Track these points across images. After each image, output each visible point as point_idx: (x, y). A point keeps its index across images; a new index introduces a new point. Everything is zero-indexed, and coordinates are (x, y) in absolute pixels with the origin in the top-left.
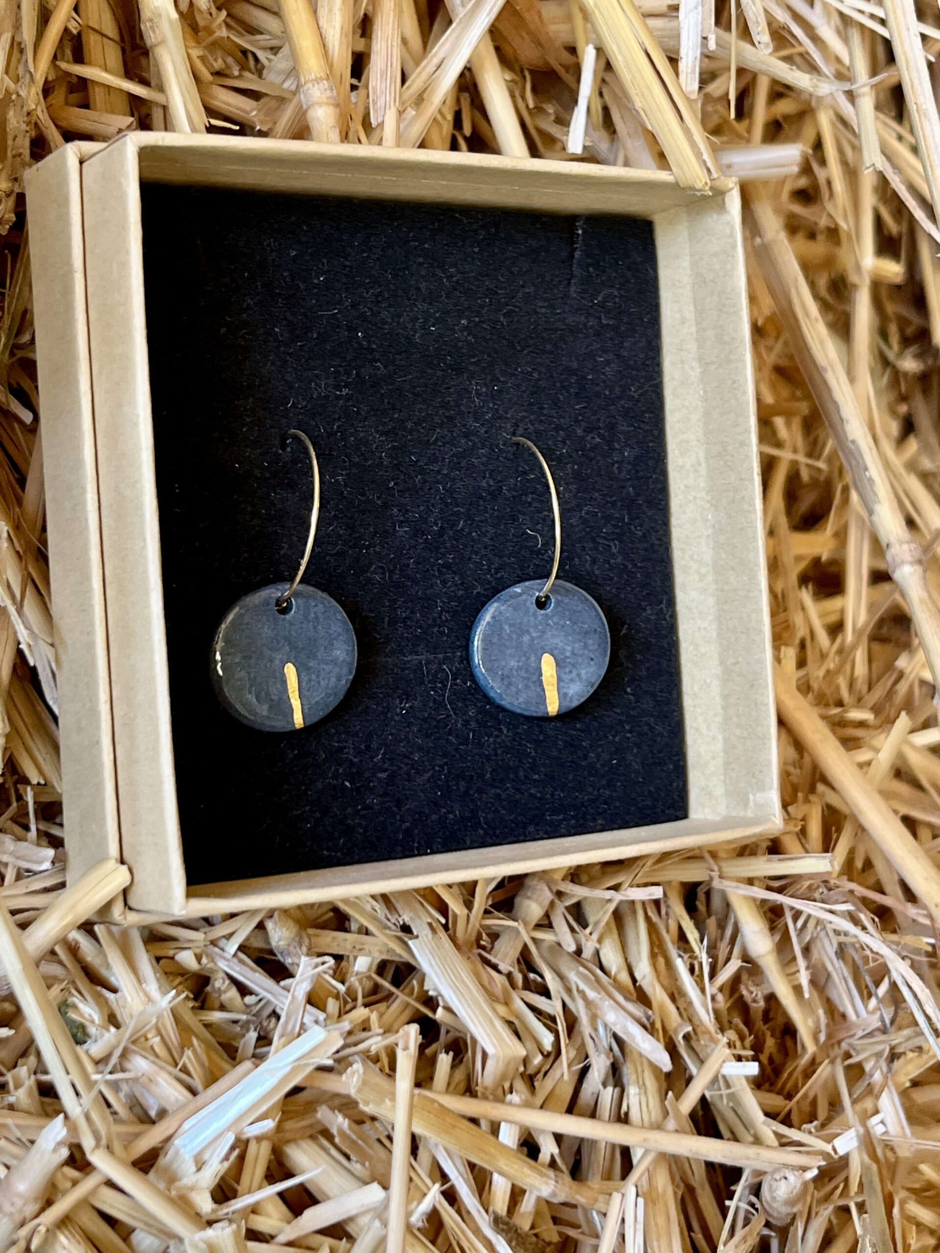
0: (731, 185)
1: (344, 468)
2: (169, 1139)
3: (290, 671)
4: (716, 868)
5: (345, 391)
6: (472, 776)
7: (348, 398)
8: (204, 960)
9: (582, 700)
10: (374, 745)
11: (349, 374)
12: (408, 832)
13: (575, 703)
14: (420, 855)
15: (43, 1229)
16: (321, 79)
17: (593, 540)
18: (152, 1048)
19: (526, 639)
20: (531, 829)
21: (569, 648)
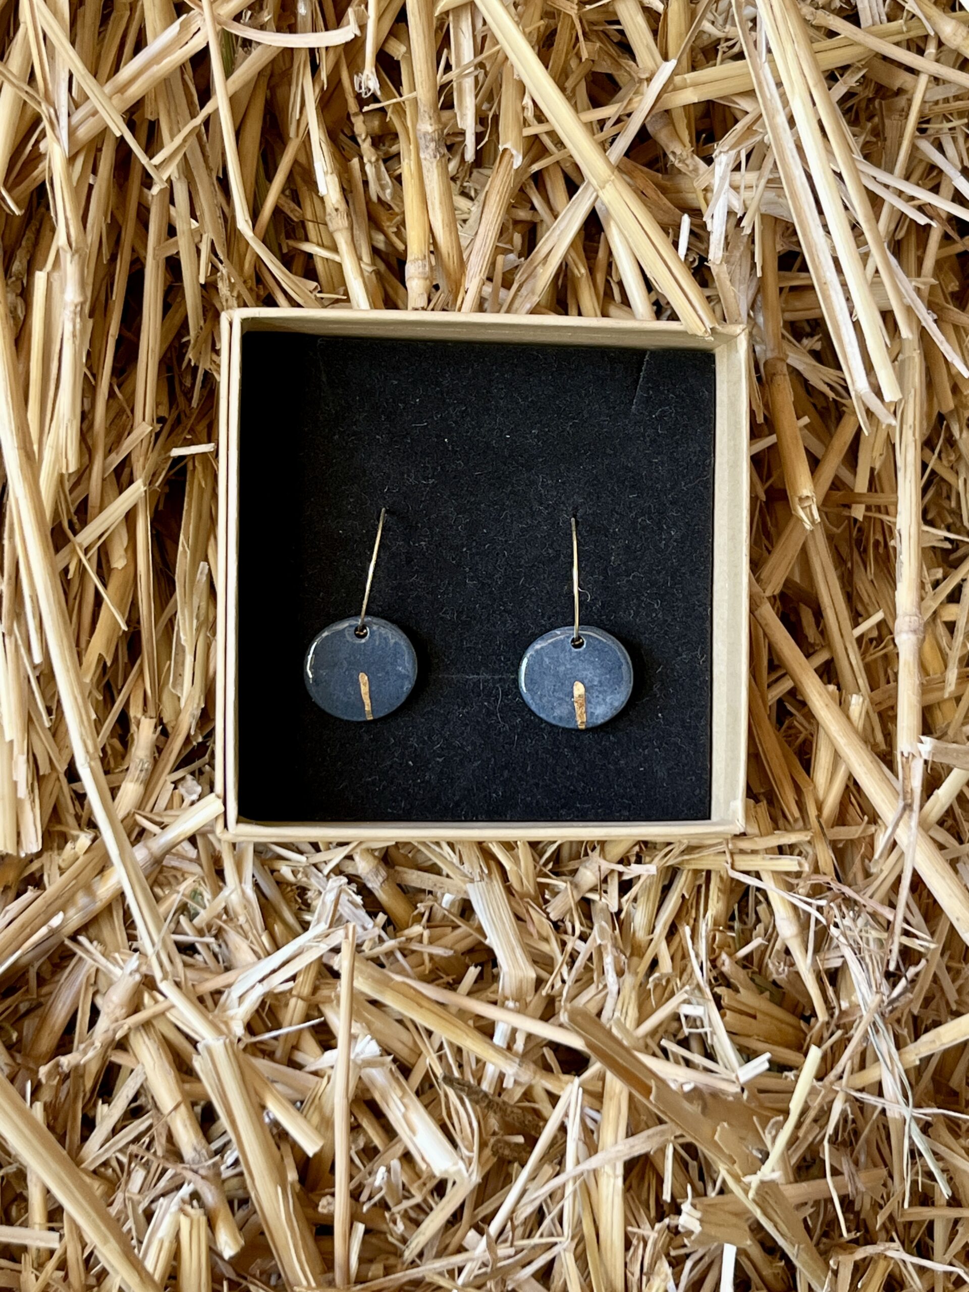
0: (738, 331)
1: (427, 536)
2: (229, 986)
3: (363, 678)
4: (730, 861)
5: (431, 481)
6: (514, 769)
7: (434, 486)
8: (300, 876)
9: (607, 719)
10: (435, 738)
11: (435, 469)
12: (457, 804)
13: (600, 721)
14: (466, 821)
15: (126, 1027)
16: (417, 259)
17: (638, 598)
18: (241, 926)
19: (562, 669)
20: (563, 812)
21: (597, 679)
